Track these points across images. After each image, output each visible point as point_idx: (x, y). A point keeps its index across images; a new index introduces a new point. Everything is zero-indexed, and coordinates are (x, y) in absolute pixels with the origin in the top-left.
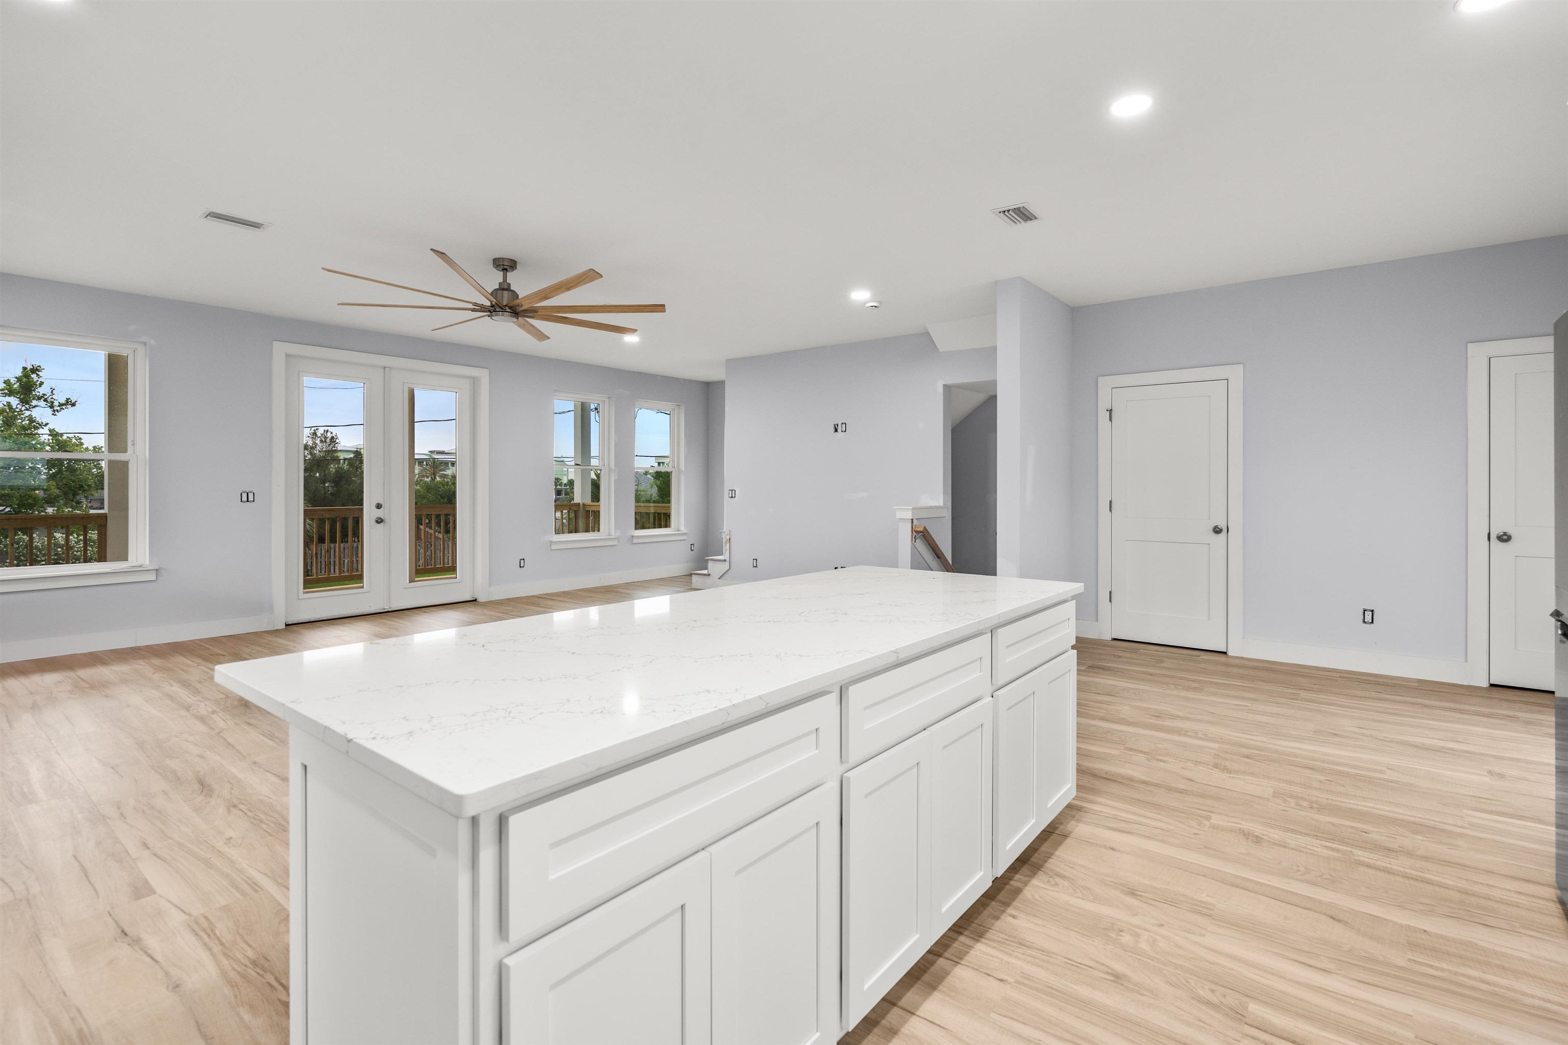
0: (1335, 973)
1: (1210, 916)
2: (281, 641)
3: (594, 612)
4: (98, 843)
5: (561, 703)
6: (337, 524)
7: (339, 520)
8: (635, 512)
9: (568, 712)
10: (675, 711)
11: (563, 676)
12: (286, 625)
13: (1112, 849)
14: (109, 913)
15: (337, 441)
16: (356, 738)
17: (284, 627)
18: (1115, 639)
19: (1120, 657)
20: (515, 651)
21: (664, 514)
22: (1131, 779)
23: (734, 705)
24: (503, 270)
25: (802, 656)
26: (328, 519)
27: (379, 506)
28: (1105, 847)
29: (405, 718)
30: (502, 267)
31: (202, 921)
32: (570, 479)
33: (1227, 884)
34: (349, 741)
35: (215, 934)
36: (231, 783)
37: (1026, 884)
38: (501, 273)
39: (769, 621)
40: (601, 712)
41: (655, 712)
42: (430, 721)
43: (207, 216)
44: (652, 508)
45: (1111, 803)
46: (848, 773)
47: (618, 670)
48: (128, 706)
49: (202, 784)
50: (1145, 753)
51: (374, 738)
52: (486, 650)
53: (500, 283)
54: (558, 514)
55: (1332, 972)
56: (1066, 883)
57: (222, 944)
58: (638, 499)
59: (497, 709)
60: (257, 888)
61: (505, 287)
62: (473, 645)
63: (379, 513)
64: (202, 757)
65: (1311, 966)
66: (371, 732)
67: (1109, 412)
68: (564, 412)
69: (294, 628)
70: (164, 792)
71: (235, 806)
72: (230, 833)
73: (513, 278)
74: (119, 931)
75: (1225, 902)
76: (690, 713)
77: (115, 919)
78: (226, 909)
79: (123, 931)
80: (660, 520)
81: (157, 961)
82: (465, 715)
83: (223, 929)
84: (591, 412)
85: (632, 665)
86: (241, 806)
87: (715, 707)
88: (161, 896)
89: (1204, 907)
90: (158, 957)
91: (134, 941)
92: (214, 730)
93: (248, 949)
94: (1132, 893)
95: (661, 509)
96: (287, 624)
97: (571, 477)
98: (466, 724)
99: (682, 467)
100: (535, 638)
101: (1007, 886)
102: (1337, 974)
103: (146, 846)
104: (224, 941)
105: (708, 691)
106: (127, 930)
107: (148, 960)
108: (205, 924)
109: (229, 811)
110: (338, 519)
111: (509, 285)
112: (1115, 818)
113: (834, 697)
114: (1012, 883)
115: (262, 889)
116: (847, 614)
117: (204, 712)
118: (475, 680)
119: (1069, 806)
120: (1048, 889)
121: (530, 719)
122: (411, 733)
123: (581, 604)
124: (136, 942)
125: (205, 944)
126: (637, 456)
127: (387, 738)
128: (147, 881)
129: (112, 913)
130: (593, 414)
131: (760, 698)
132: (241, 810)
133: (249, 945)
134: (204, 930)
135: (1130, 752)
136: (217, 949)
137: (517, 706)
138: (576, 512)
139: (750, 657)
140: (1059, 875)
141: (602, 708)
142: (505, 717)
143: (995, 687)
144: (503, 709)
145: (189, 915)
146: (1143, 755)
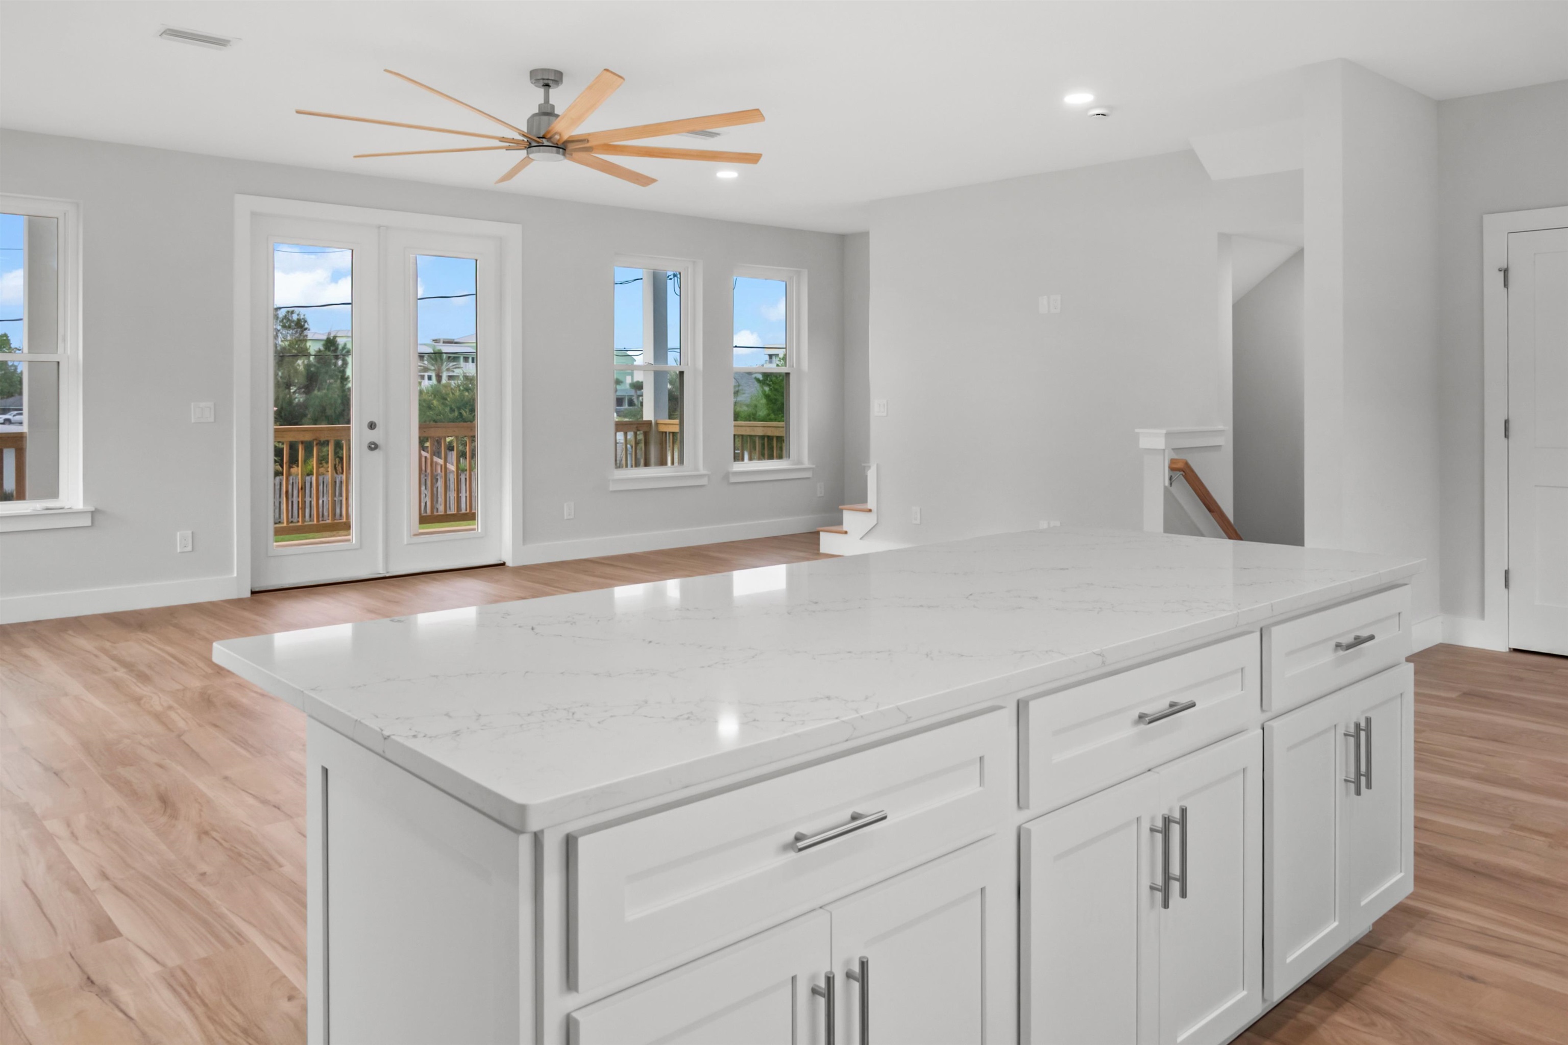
2: (247, 614)
3: (672, 587)
4: (50, 868)
5: (637, 705)
6: (313, 450)
7: (317, 444)
8: (734, 435)
9: (646, 716)
10: (783, 720)
11: (637, 671)
12: (253, 593)
13: (1472, 978)
14: (71, 955)
15: (306, 326)
16: (394, 735)
17: (248, 595)
18: (1516, 650)
19: (1521, 679)
20: (574, 637)
21: (778, 437)
22: (1517, 874)
23: (862, 717)
24: (544, 86)
25: (962, 656)
26: (302, 442)
28: (1461, 975)
29: (447, 715)
30: (541, 81)
31: (179, 974)
32: (635, 380)
34: (385, 739)
35: (196, 993)
36: (199, 803)
37: (1323, 1019)
38: (541, 91)
39: (921, 606)
40: (688, 718)
41: (758, 721)
42: (477, 719)
43: (162, 34)
44: (758, 429)
45: (1478, 909)
46: (1028, 823)
47: (709, 666)
48: (66, 695)
49: (164, 800)
50: (1546, 835)
51: (415, 736)
52: (537, 634)
53: (540, 106)
54: (620, 436)
56: (1389, 1024)
57: (205, 1005)
58: (737, 417)
59: (557, 709)
60: (241, 939)
61: (547, 112)
62: (520, 627)
63: (373, 436)
64: (161, 766)
66: (410, 729)
67: (1502, 273)
68: (627, 282)
69: (263, 597)
70: (120, 808)
71: (206, 833)
72: (204, 868)
73: (560, 98)
74: (85, 977)
76: (802, 724)
77: (79, 963)
78: (206, 962)
79: (89, 978)
80: (771, 449)
81: (131, 1018)
82: (519, 714)
83: (203, 985)
84: (669, 281)
85: (728, 660)
86: (214, 834)
87: (837, 718)
88: (129, 940)
90: (133, 1014)
91: (102, 991)
92: (173, 731)
93: (237, 1013)
95: (772, 429)
96: (253, 590)
97: (639, 377)
98: (521, 725)
99: (805, 365)
100: (599, 621)
101: (1292, 1021)
103: (105, 876)
104: (207, 1001)
105: (828, 698)
106: (94, 977)
107: (121, 1015)
108: (183, 979)
109: (199, 838)
110: (315, 443)
111: (553, 107)
112: (1482, 932)
113: (1007, 716)
114: (1301, 1016)
115: (248, 941)
116: (1037, 598)
117: (159, 708)
118: (527, 672)
119: (1401, 909)
120: (1358, 1030)
121: (599, 723)
122: (456, 733)
123: (653, 573)
124: (105, 993)
125: (185, 1003)
126: (736, 347)
127: (430, 737)
128: (110, 920)
129: (73, 955)
130: (670, 283)
131: (898, 709)
132: (214, 839)
133: (237, 1009)
134: (182, 986)
135: (1519, 833)
136: (199, 1010)
137: (581, 706)
138: (646, 434)
139: (890, 654)
140: (1378, 1011)
141: (688, 713)
142: (568, 719)
143: (1268, 715)
144: (565, 709)
145: (163, 965)
146: (1543, 839)
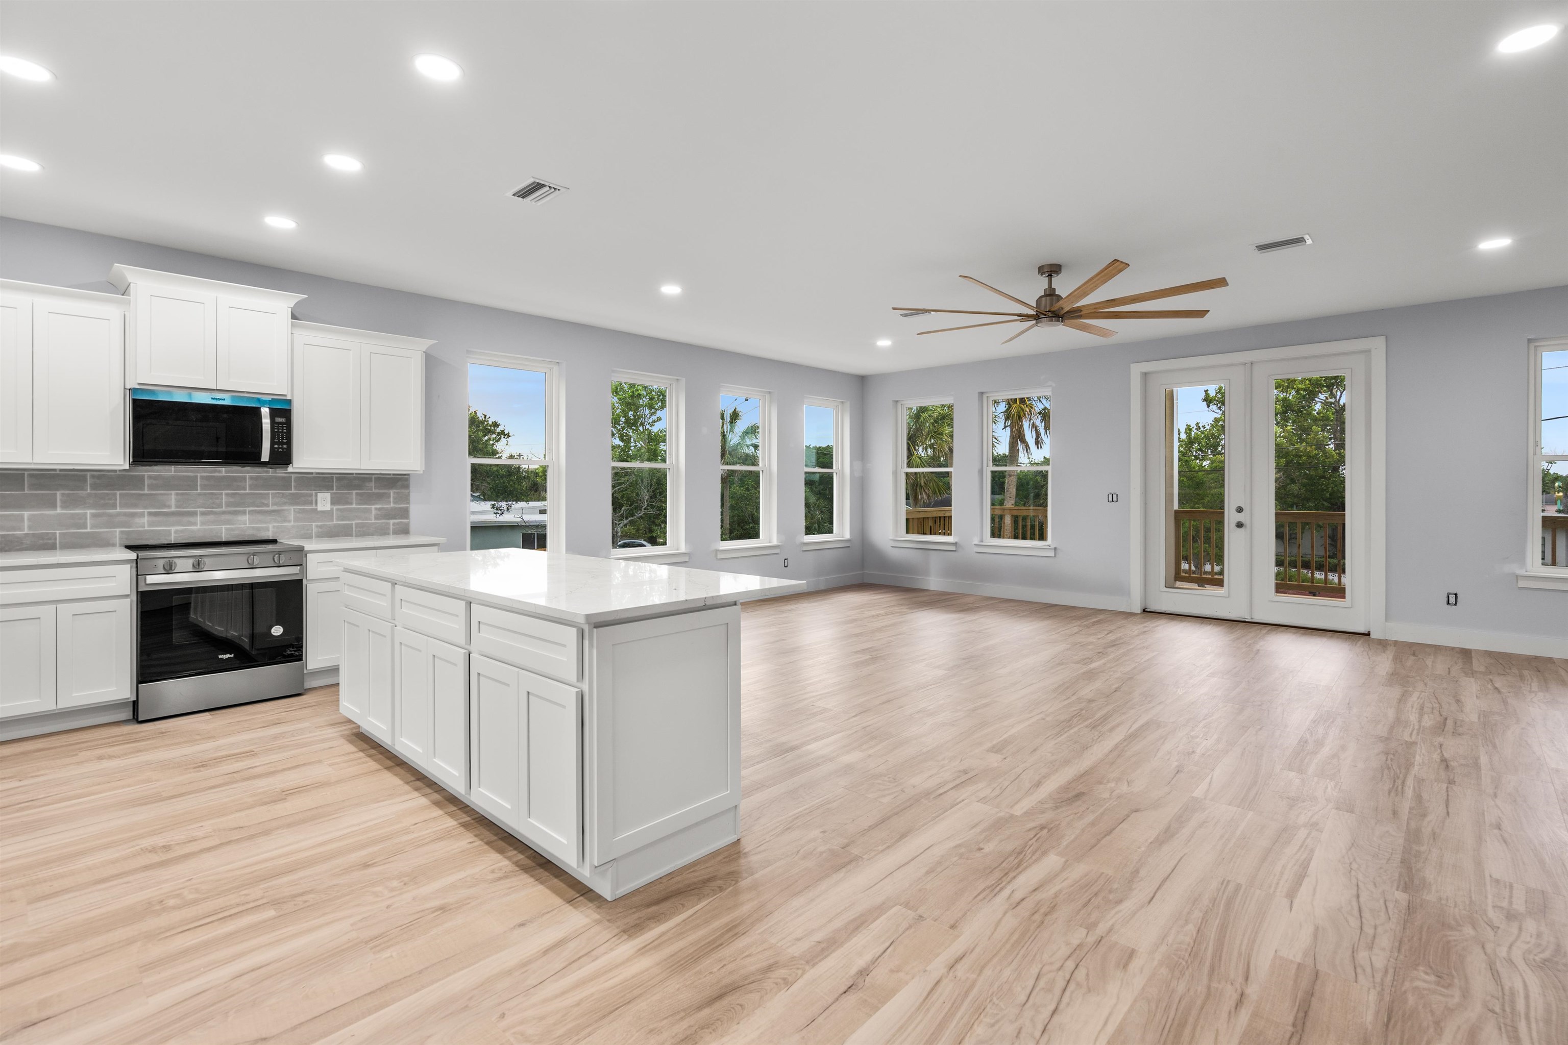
0: (229, 981)
1: (367, 942)
27: (1240, 510)
33: (393, 983)
55: (232, 980)
65: (253, 970)
75: (371, 964)
89: (380, 945)
94: (443, 909)
102: (226, 982)
